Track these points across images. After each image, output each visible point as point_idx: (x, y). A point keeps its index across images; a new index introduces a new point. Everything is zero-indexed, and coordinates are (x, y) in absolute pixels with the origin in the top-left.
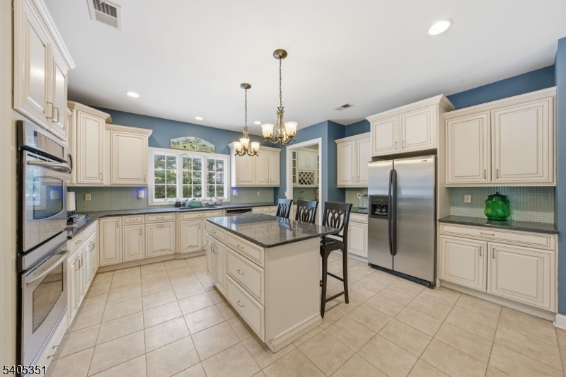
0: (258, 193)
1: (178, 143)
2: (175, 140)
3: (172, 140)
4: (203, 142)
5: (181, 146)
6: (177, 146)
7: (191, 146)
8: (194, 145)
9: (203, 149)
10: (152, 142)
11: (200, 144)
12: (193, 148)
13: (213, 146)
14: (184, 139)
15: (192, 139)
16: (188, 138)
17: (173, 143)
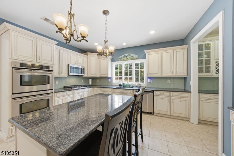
0: (168, 82)
1: (121, 58)
2: (120, 57)
3: (119, 57)
4: (132, 55)
5: (122, 59)
6: (121, 60)
7: (126, 58)
8: (128, 58)
9: (132, 58)
10: (113, 60)
11: (130, 56)
12: (127, 59)
13: (137, 56)
14: (123, 56)
15: (127, 55)
16: (125, 55)
17: (119, 58)
